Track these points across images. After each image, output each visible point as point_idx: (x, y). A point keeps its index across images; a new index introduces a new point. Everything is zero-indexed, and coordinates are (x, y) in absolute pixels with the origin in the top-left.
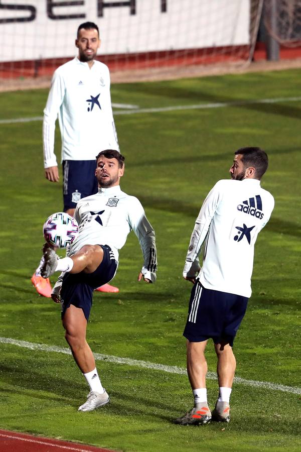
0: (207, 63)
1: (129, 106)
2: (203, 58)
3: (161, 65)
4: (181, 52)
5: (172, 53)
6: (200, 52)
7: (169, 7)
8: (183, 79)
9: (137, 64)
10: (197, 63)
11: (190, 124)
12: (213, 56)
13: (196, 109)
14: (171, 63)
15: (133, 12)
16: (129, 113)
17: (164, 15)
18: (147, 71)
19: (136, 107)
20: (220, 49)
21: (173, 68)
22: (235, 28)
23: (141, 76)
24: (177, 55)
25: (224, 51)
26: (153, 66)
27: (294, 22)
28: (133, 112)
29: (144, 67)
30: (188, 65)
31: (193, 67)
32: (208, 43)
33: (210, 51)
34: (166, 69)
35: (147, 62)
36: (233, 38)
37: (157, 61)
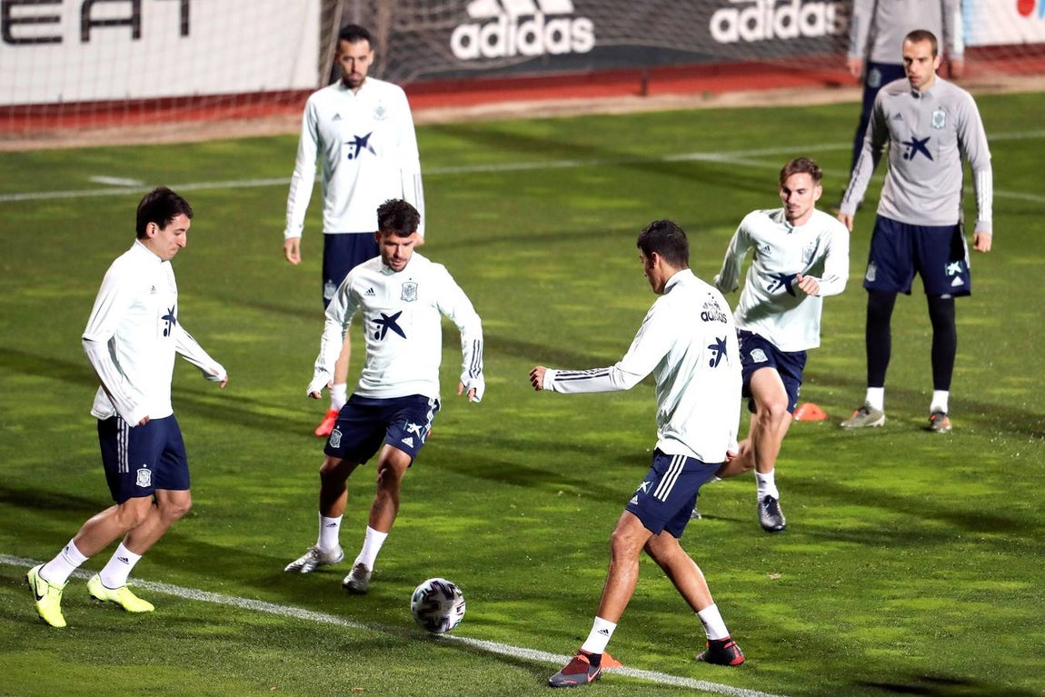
0: (250, 117)
1: (129, 182)
2: (246, 108)
3: (179, 118)
4: (211, 98)
5: (196, 99)
6: (241, 99)
7: (193, 28)
8: (215, 141)
9: (142, 116)
10: (236, 117)
11: (223, 211)
12: (261, 105)
13: (234, 189)
14: (194, 116)
15: (137, 35)
16: (128, 192)
17: (185, 40)
18: (158, 128)
19: (139, 183)
20: (272, 95)
21: (198, 124)
22: (295, 61)
23: (147, 136)
24: (204, 103)
25: (278, 98)
26: (167, 120)
27: (388, 54)
28: (135, 191)
29: (152, 121)
30: (222, 119)
31: (230, 123)
32: (252, 85)
33: (256, 97)
34: (187, 124)
35: (158, 114)
36: (292, 79)
37: (173, 112)
